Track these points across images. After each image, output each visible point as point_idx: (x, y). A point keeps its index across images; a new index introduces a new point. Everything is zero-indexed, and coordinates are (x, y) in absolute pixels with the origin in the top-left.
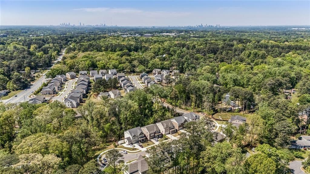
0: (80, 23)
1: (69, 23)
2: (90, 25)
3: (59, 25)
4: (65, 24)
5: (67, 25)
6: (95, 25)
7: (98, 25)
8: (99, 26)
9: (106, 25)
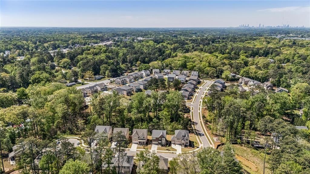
0: (260, 24)
1: (248, 25)
2: (271, 26)
3: (238, 27)
4: (244, 25)
5: (246, 26)
6: (276, 26)
7: (280, 26)
8: (280, 28)
9: (289, 26)
